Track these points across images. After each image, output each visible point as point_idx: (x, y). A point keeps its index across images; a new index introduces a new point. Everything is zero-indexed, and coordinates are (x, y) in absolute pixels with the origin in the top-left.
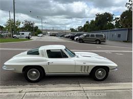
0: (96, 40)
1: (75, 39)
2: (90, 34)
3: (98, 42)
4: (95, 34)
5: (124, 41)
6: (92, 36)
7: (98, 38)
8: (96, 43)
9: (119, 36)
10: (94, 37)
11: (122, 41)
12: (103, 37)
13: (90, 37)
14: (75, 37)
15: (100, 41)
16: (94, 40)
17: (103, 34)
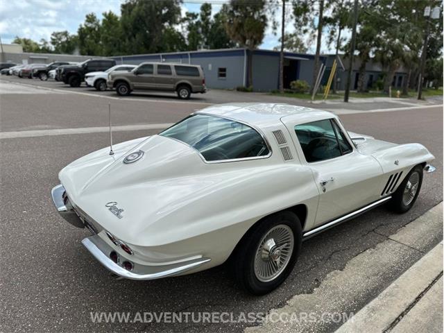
0: (180, 86)
1: (90, 81)
2: (155, 63)
3: (184, 93)
4: (172, 64)
5: (240, 89)
6: (164, 69)
7: (185, 79)
8: (179, 98)
9: (222, 72)
10: (170, 74)
11: (234, 89)
12: (198, 75)
13: (155, 75)
14: (87, 75)
15: (190, 90)
16: (171, 86)
17: (198, 66)
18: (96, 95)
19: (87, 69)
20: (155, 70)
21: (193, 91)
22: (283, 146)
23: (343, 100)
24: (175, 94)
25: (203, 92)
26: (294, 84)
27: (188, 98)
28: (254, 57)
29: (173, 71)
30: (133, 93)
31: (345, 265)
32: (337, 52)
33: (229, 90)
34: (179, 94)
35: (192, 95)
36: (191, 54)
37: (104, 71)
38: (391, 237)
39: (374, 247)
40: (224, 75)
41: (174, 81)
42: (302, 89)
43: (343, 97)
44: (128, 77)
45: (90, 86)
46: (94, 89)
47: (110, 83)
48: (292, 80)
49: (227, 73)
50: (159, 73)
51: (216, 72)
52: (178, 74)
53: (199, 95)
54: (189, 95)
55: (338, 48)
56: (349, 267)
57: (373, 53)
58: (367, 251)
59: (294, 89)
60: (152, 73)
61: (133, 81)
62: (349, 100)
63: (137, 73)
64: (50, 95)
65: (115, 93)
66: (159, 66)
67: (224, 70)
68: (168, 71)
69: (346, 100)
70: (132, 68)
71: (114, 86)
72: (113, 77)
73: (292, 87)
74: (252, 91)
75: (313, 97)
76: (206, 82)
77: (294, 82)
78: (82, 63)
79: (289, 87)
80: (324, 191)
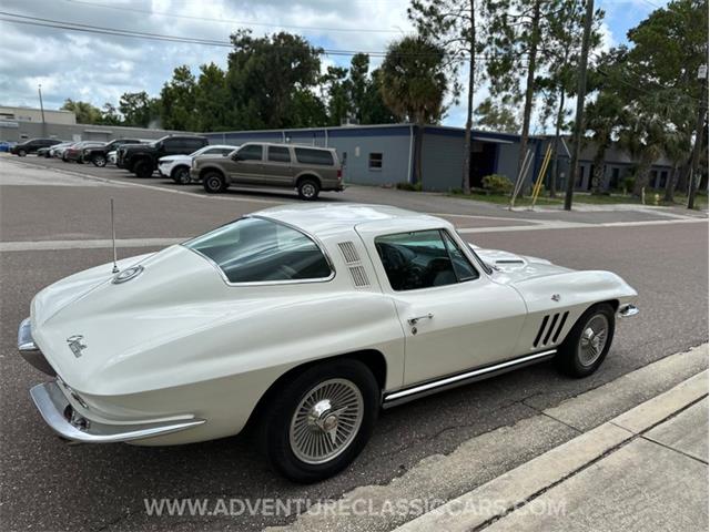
0: (303, 180)
1: (166, 169)
2: (266, 144)
3: (308, 190)
4: (292, 146)
5: (400, 187)
6: (278, 153)
7: (310, 170)
8: (300, 197)
9: (376, 160)
10: (289, 160)
11: (393, 186)
12: (332, 164)
13: (265, 161)
14: (162, 159)
15: (319, 186)
16: (289, 179)
17: (332, 150)
18: (173, 190)
19: (163, 150)
20: (265, 154)
21: (323, 187)
22: (354, 264)
23: (562, 207)
24: (295, 192)
25: (338, 189)
26: (487, 181)
27: (315, 199)
28: (426, 137)
29: (293, 156)
30: (230, 188)
31: (455, 448)
32: (558, 132)
33: (385, 187)
34: (300, 191)
35: (321, 194)
36: (328, 131)
37: (187, 154)
38: (547, 411)
39: (512, 424)
40: (379, 165)
41: (294, 171)
42: (499, 189)
43: (563, 201)
44: (223, 164)
45: (165, 177)
46: (172, 181)
47: (194, 172)
48: (486, 175)
49: (384, 161)
50: (270, 159)
51: (367, 159)
52: (300, 161)
53: (332, 194)
54: (317, 193)
55: (559, 125)
56: (461, 451)
57: (617, 135)
58: (500, 430)
59: (488, 188)
60: (260, 159)
61: (228, 170)
62: (573, 208)
63: (237, 158)
64: (102, 188)
65: (202, 187)
66: (272, 149)
67: (379, 156)
68: (285, 156)
69: (568, 207)
70: (232, 150)
71: (201, 178)
72: (199, 163)
73: (485, 186)
74: (421, 190)
75: (512, 202)
76: (343, 174)
77: (488, 177)
78: (156, 142)
79: (481, 186)
80: (415, 331)
